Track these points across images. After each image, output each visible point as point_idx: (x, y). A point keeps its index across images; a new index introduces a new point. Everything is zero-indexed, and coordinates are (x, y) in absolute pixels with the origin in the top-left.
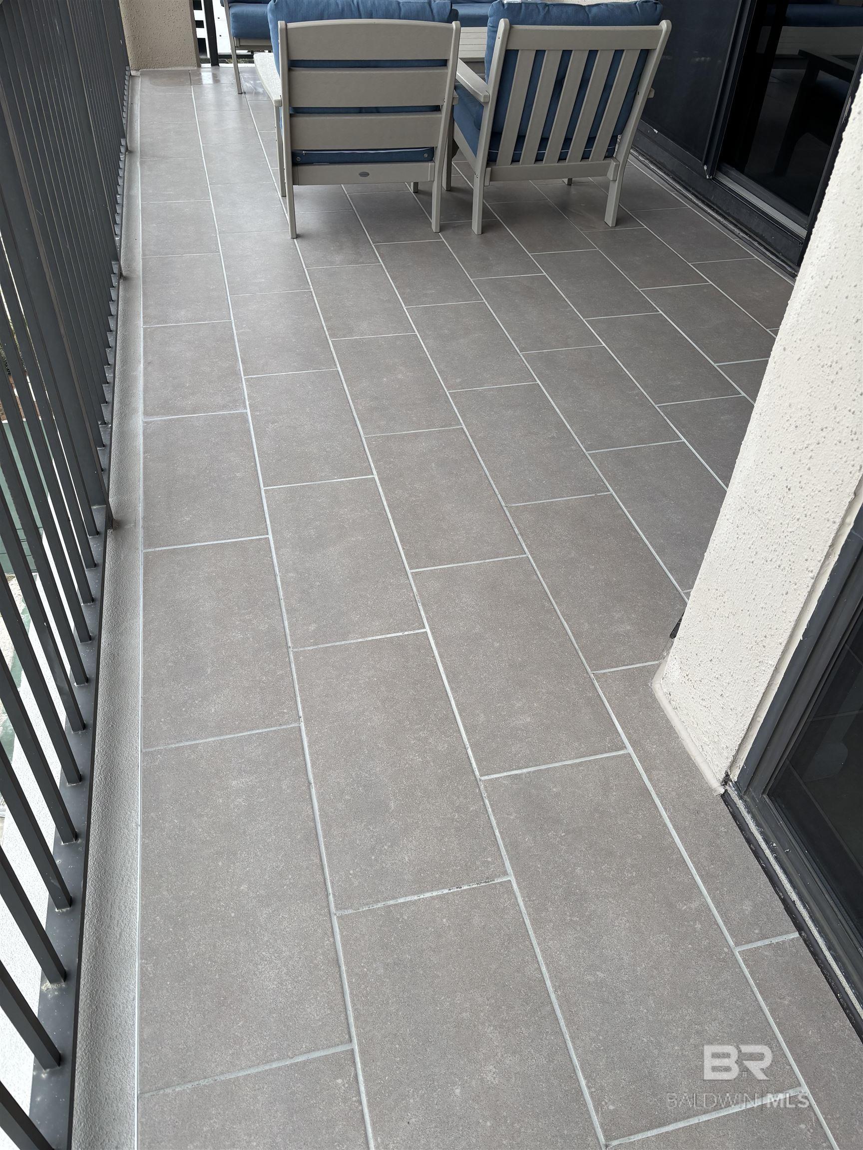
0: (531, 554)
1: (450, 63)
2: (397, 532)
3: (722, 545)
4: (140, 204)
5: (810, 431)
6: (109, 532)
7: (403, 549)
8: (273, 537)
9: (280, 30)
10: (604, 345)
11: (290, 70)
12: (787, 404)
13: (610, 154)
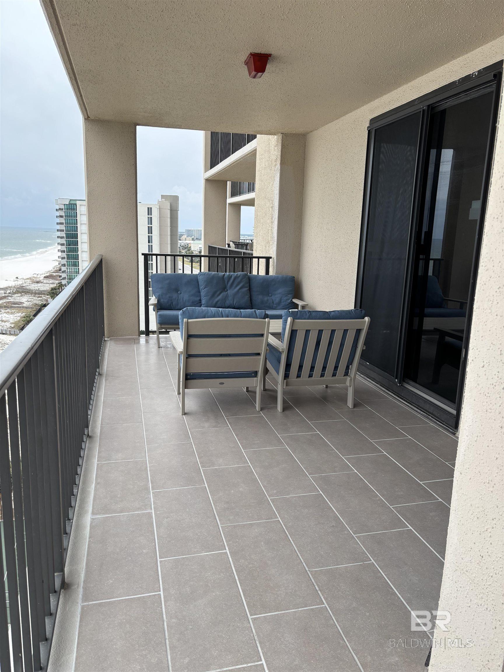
0: (328, 604)
1: (265, 336)
2: (241, 588)
3: (448, 596)
4: (103, 400)
5: (486, 520)
6: (62, 590)
7: (246, 601)
8: (163, 593)
9: (185, 323)
10: (356, 471)
11: (188, 339)
12: (469, 505)
13: (346, 374)
